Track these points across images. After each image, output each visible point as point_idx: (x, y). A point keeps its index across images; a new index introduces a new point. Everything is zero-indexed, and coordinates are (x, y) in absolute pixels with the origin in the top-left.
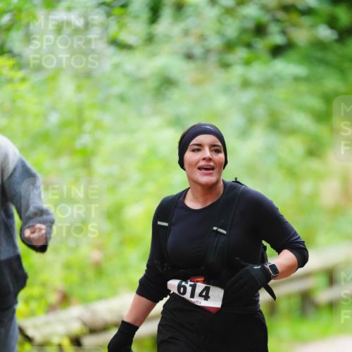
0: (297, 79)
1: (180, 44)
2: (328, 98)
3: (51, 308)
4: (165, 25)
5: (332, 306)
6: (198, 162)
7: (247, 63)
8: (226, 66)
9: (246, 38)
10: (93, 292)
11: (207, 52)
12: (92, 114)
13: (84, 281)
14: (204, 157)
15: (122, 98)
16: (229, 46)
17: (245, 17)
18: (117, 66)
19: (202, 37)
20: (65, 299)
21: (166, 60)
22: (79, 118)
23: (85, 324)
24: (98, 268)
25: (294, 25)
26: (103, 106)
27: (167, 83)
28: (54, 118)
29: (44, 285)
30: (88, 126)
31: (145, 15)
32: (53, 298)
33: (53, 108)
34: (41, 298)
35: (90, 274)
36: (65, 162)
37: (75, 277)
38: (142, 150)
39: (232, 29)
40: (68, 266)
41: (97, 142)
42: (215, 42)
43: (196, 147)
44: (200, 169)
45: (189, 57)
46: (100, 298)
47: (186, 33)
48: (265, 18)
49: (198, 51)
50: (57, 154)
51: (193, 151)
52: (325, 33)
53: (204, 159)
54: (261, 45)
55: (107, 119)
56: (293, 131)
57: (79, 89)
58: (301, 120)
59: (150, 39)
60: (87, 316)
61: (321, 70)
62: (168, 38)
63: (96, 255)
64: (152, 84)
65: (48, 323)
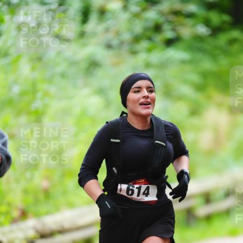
0: (183, 62)
1: (103, 38)
2: (205, 75)
3: (14, 221)
4: (92, 25)
5: (209, 218)
6: (139, 100)
7: (149, 51)
8: (134, 53)
9: (148, 34)
10: (43, 209)
11: (122, 43)
12: (42, 86)
13: (37, 201)
14: (143, 95)
15: (63, 75)
16: (137, 39)
17: (147, 20)
18: (59, 53)
19: (118, 34)
20: (24, 215)
21: (93, 49)
22: (34, 89)
23: (37, 232)
24: (47, 193)
25: (181, 24)
26: (50, 80)
27: (93, 65)
28: (16, 89)
29: (9, 204)
30: (39, 95)
31: (79, 18)
32: (16, 214)
33: (16, 82)
34: (7, 213)
35: (41, 197)
36: (23, 119)
37: (30, 199)
38: (77, 111)
39: (138, 27)
40: (26, 192)
41: (46, 106)
42: (127, 37)
43: (137, 89)
44: (141, 104)
45: (109, 46)
46: (48, 213)
47: (107, 30)
48: (161, 20)
49: (115, 42)
50: (18, 114)
51: (135, 92)
52: (202, 30)
53: (144, 97)
54: (159, 38)
55: (53, 90)
56: (180, 98)
57: (33, 69)
58: (186, 90)
59: (82, 35)
60: (39, 226)
61: (199, 56)
62: (94, 34)
63: (45, 184)
64: (83, 65)
65: (11, 231)
